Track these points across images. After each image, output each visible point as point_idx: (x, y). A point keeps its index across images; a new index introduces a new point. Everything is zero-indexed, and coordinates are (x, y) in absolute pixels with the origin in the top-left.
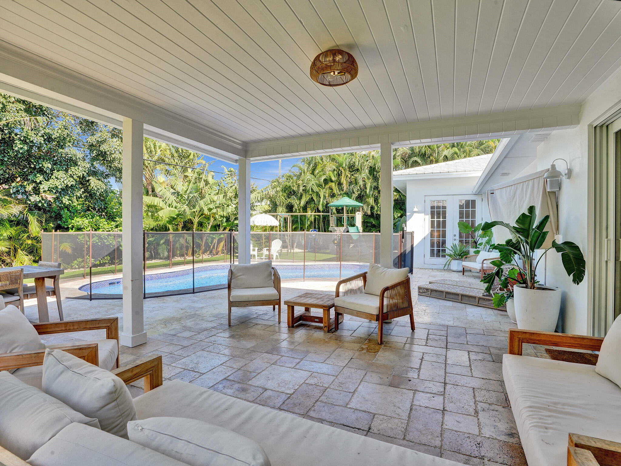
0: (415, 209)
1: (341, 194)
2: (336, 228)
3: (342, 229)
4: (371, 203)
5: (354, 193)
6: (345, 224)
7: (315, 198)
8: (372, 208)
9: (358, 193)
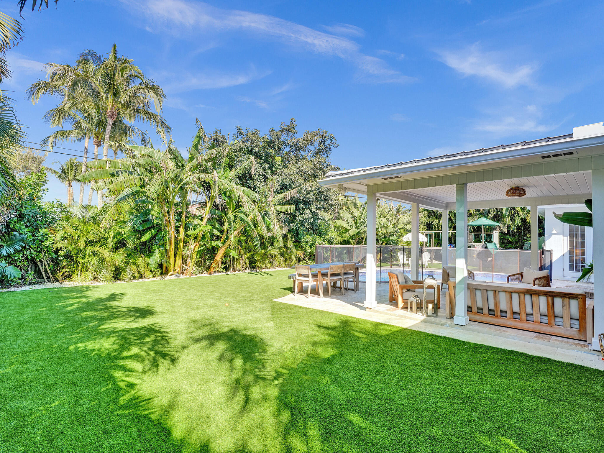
0: (554, 232)
1: (477, 214)
2: (475, 244)
3: (481, 245)
4: (508, 223)
5: (490, 213)
6: (483, 241)
8: (509, 227)
9: (494, 213)
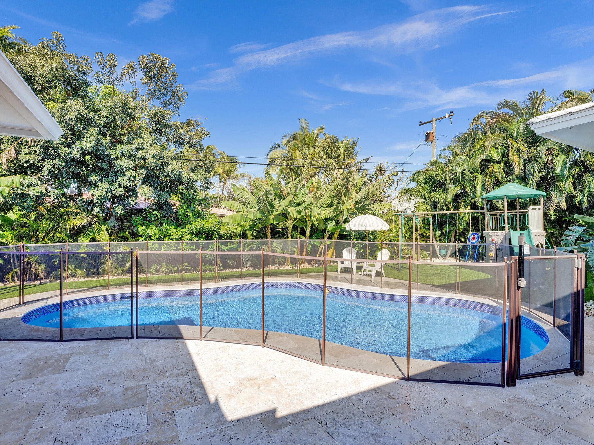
2: (491, 233)
4: (568, 190)
6: (506, 226)
7: (468, 190)
